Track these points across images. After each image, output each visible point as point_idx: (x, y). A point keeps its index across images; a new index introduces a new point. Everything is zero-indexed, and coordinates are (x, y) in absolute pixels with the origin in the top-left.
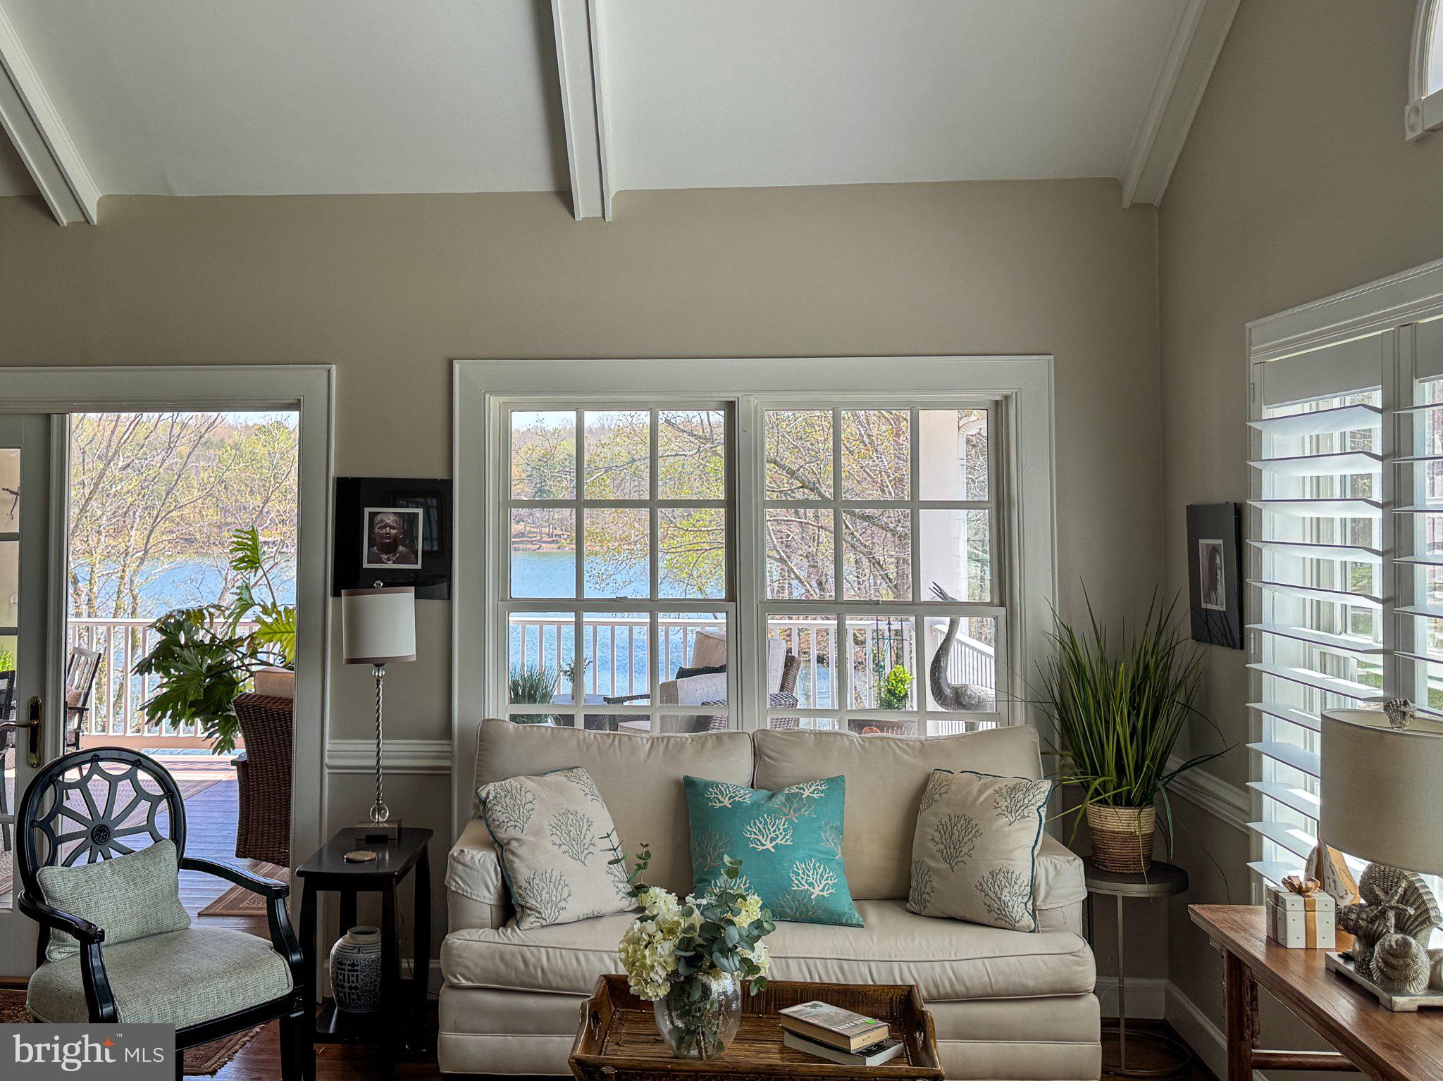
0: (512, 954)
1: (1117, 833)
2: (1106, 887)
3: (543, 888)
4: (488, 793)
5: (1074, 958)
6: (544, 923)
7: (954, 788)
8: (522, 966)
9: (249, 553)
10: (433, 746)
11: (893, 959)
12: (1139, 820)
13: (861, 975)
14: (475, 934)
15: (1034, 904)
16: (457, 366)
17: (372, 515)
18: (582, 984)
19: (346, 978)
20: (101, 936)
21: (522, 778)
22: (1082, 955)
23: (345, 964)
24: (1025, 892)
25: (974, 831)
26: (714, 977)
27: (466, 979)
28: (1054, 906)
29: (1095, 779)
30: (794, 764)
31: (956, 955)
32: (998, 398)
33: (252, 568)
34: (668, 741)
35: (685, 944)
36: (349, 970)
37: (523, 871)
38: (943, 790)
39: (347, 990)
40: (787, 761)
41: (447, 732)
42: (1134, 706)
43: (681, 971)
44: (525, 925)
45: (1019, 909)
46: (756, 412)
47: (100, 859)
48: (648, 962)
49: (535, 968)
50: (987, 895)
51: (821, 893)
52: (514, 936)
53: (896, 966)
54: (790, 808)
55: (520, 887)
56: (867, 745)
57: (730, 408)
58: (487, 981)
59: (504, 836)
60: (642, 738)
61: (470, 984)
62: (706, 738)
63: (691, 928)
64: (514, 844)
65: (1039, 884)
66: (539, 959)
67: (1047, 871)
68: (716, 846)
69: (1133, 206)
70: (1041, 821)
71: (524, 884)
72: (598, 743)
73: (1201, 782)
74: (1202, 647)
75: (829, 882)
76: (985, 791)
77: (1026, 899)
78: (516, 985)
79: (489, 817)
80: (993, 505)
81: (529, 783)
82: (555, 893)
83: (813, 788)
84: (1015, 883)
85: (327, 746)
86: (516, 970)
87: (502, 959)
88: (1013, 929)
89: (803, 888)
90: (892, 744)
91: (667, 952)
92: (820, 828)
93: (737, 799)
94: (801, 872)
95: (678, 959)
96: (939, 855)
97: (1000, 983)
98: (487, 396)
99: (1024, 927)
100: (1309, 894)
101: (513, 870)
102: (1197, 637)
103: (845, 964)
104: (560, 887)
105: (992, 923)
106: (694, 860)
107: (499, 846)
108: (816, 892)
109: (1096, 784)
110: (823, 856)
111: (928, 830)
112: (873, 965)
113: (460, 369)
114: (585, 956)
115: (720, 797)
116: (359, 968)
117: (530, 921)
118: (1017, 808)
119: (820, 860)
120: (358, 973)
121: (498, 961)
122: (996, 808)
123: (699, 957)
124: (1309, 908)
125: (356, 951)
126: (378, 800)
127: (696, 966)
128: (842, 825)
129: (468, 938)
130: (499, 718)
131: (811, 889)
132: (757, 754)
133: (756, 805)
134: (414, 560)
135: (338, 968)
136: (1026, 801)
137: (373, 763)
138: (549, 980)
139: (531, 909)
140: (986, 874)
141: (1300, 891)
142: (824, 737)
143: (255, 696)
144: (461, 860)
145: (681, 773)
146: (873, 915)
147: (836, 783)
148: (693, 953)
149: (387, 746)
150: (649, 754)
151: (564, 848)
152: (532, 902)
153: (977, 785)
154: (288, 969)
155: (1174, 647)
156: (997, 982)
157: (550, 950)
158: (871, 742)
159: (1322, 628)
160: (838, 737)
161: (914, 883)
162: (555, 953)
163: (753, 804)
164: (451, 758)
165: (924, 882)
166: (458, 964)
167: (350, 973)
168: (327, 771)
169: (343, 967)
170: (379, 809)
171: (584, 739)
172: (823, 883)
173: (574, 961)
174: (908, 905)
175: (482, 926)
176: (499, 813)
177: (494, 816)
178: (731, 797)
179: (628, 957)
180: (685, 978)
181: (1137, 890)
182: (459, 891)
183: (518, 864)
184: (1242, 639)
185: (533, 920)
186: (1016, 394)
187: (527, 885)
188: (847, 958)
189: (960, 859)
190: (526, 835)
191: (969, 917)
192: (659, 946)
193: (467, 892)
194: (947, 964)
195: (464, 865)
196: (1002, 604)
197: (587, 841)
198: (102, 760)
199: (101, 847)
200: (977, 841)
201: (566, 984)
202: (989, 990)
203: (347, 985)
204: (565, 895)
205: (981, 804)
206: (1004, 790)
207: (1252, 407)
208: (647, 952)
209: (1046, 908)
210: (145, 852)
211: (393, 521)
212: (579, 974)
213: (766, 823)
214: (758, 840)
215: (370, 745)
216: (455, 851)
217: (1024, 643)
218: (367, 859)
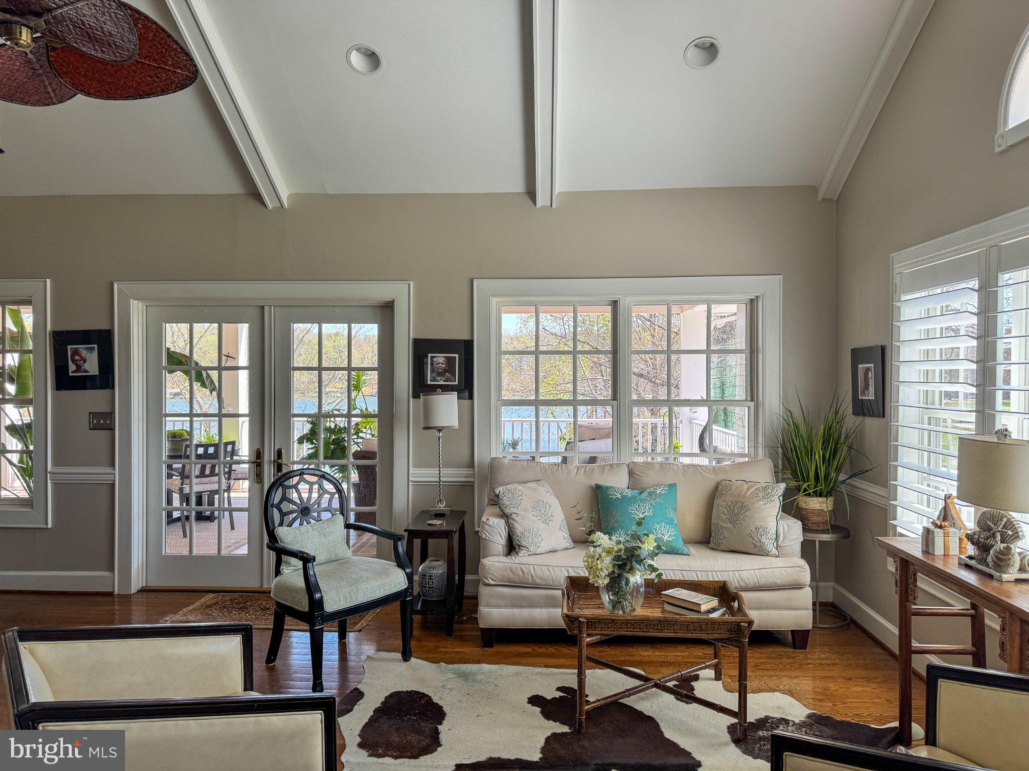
0: (516, 568)
1: (815, 510)
2: (811, 536)
3: (529, 537)
4: (500, 492)
5: (800, 569)
6: (530, 553)
7: (734, 488)
8: (521, 574)
9: (355, 383)
10: (465, 471)
11: (709, 570)
12: (827, 504)
13: (692, 576)
14: (496, 559)
15: (777, 544)
16: (475, 282)
17: (432, 357)
18: (552, 583)
19: (427, 583)
20: (314, 559)
21: (515, 484)
22: (804, 567)
23: (426, 576)
24: (773, 538)
25: (746, 509)
26: (632, 575)
27: (493, 580)
28: (787, 544)
29: (804, 484)
30: (649, 478)
31: (740, 568)
32: (753, 297)
33: (356, 390)
34: (586, 467)
35: (617, 558)
36: (429, 579)
37: (519, 528)
38: (728, 489)
39: (427, 589)
40: (646, 477)
41: (471, 465)
42: (824, 449)
43: (616, 571)
44: (520, 555)
45: (771, 547)
46: (628, 305)
47: (305, 523)
48: (599, 566)
49: (528, 576)
50: (753, 539)
51: (668, 539)
52: (514, 560)
53: (710, 573)
54: (651, 498)
55: (518, 536)
56: (686, 469)
57: (615, 304)
58: (503, 581)
59: (509, 512)
60: (572, 466)
61: (495, 583)
62: (605, 466)
63: (620, 550)
64: (514, 515)
65: (780, 534)
66: (530, 571)
67: (784, 527)
68: (614, 516)
69: (823, 200)
70: (780, 503)
71: (520, 534)
72: (551, 469)
73: (858, 484)
74: (860, 418)
75: (672, 533)
76: (750, 489)
77: (773, 541)
78: (518, 583)
79: (501, 503)
80: (748, 351)
81: (519, 487)
82: (535, 539)
83: (662, 489)
84: (768, 533)
85: (411, 472)
86: (518, 576)
87: (511, 571)
88: (767, 555)
89: (659, 536)
90: (698, 468)
91: (609, 562)
92: (666, 507)
93: (624, 494)
94: (658, 529)
95: (614, 565)
96: (727, 520)
97: (763, 581)
98: (491, 297)
99: (773, 555)
100: (946, 528)
101: (514, 528)
102: (856, 413)
103: (684, 572)
104: (537, 536)
105: (756, 553)
106: (602, 523)
107: (506, 516)
108: (666, 538)
109: (805, 486)
110: (668, 521)
111: (721, 508)
112: (698, 573)
113: (477, 284)
114: (553, 568)
115: (615, 493)
116: (433, 578)
117: (522, 553)
118: (768, 497)
119: (666, 523)
120: (433, 580)
121: (509, 571)
122: (757, 497)
123: (625, 565)
124: (946, 535)
125: (432, 569)
126: (440, 496)
127: (623, 569)
128: (676, 506)
129: (493, 560)
130: (497, 457)
131: (663, 537)
132: (631, 473)
133: (634, 497)
134: (454, 380)
135: (423, 578)
136: (773, 493)
137: (437, 479)
138: (535, 581)
139: (523, 547)
140: (753, 529)
141: (941, 527)
142: (664, 465)
143: (363, 451)
144: (488, 523)
145: (593, 483)
146: (693, 550)
147: (672, 486)
148: (622, 563)
149: (444, 471)
150: (576, 474)
151: (539, 517)
152: (524, 543)
153: (745, 486)
154: (405, 576)
155: (845, 418)
156: (761, 581)
157: (535, 566)
158: (688, 467)
159: (928, 403)
160: (672, 465)
161: (713, 535)
162: (537, 567)
163: (632, 497)
164: (474, 477)
165: (719, 534)
166: (489, 573)
167: (429, 580)
168: (411, 483)
169: (425, 577)
170: (440, 501)
171: (544, 466)
172: (669, 534)
173: (548, 572)
174: (710, 545)
175: (498, 555)
176: (505, 501)
177: (503, 502)
178: (621, 493)
179: (588, 565)
180: (618, 575)
181: (826, 537)
182: (487, 538)
183: (516, 525)
184: (884, 413)
185: (525, 552)
186: (763, 295)
187: (521, 535)
188: (685, 569)
189: (738, 522)
190: (520, 511)
191: (743, 550)
192: (605, 559)
193: (491, 538)
194: (736, 572)
195: (489, 525)
196: (752, 400)
197: (549, 514)
198: (305, 474)
199: (305, 518)
200: (748, 513)
201: (544, 583)
202: (758, 585)
203: (427, 586)
204: (540, 540)
205: (749, 495)
206: (761, 489)
207: (894, 296)
208: (599, 562)
209: (783, 545)
210: (328, 520)
211: (443, 361)
212: (550, 578)
213: (639, 505)
214: (636, 513)
215: (436, 471)
216: (484, 519)
217: (764, 417)
218: (438, 523)
